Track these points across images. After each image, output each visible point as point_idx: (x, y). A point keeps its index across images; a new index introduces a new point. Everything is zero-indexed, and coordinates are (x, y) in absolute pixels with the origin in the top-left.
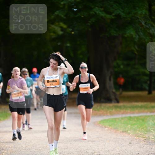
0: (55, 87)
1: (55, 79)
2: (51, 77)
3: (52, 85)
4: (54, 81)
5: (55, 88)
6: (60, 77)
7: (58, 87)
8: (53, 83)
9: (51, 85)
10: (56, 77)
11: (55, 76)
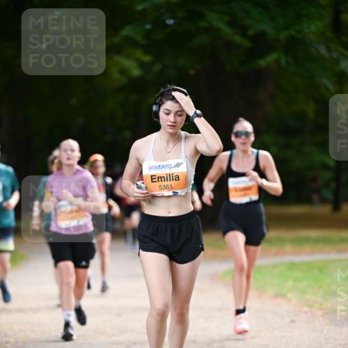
0: (175, 194)
1: (175, 171)
2: (163, 166)
3: (166, 187)
4: (170, 177)
5: (175, 198)
6: (189, 165)
7: (183, 194)
8: (169, 183)
9: (161, 188)
10: (178, 165)
11: (173, 162)
